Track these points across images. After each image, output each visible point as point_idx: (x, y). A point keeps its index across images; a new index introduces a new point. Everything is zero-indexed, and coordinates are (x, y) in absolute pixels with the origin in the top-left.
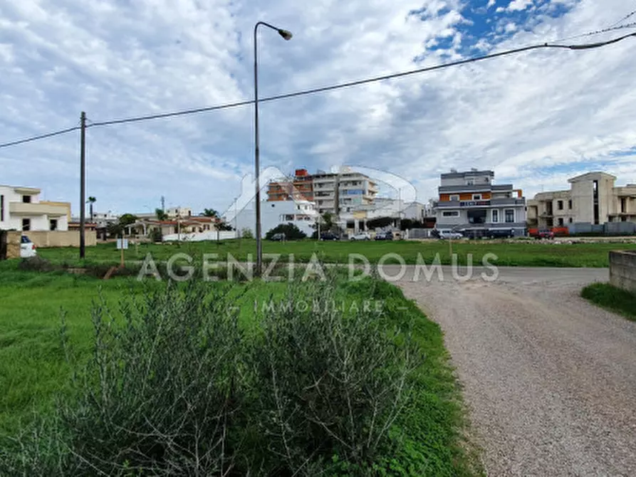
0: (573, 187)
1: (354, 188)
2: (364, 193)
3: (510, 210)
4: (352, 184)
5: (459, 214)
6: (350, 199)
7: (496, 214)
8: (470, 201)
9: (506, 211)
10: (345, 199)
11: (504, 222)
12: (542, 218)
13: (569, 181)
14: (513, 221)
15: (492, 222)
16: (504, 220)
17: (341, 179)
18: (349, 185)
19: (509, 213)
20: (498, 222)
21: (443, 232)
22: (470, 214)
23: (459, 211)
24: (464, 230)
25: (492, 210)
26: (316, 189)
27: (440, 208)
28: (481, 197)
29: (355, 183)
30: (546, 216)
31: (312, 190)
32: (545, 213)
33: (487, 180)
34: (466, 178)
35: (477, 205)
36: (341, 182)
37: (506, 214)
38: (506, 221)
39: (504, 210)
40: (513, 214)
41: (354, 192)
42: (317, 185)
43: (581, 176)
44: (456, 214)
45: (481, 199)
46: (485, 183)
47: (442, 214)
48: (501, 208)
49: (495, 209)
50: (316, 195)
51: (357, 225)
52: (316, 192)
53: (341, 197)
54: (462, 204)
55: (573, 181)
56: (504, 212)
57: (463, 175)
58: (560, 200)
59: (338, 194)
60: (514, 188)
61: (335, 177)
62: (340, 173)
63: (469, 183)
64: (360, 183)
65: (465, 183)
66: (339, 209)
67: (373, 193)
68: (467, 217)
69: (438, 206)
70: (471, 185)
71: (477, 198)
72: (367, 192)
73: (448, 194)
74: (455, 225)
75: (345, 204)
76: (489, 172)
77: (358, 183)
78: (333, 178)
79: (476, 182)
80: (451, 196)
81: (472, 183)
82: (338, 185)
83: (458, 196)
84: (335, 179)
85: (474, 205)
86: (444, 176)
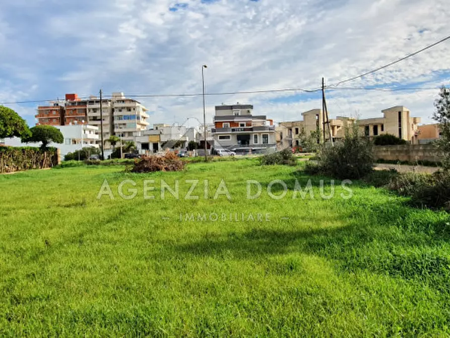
0: (304, 118)
1: (129, 113)
2: (138, 118)
3: (265, 135)
4: (126, 110)
5: (231, 137)
6: (124, 124)
7: (257, 138)
8: (238, 127)
9: (263, 135)
10: (120, 124)
11: (262, 143)
12: (286, 140)
13: (302, 114)
14: (267, 142)
15: (254, 144)
16: (262, 141)
17: (116, 105)
18: (123, 110)
19: (265, 137)
20: (258, 143)
21: (222, 151)
22: (239, 137)
23: (230, 135)
24: (235, 149)
25: (254, 134)
26: (91, 114)
27: (217, 133)
28: (245, 125)
29: (129, 109)
30: (287, 139)
31: (86, 114)
32: (287, 137)
33: (249, 111)
34: (234, 109)
35: (244, 131)
36: (116, 108)
37: (263, 137)
38: (263, 143)
39: (262, 134)
40: (267, 137)
41: (128, 118)
42: (91, 110)
43: (309, 111)
44: (228, 137)
45: (245, 127)
46: (246, 114)
47: (218, 138)
48: (260, 133)
49: (256, 134)
50: (90, 120)
51: (151, 147)
52: (89, 117)
53: (116, 122)
54: (233, 130)
55: (304, 114)
56: (262, 136)
57: (231, 107)
58: (296, 127)
59: (112, 119)
60: (267, 119)
61: (109, 103)
62: (114, 99)
63: (235, 114)
64: (134, 109)
65: (233, 113)
66: (114, 134)
67: (144, 118)
68: (236, 140)
69: (215, 132)
70: (237, 116)
71: (242, 125)
72: (141, 117)
73: (222, 122)
74: (229, 146)
75: (120, 128)
76: (250, 105)
77: (132, 109)
78: (107, 104)
79: (241, 113)
80: (223, 124)
81: (238, 114)
82: (113, 110)
83: (229, 124)
84: (109, 105)
85: (242, 131)
86: (217, 108)
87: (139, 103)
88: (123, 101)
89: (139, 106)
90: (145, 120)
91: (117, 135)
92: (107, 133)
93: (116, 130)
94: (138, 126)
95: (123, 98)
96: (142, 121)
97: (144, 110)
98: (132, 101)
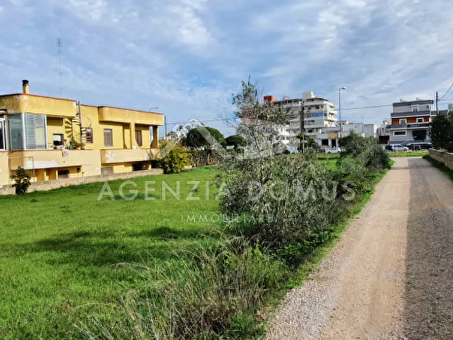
1: (317, 111)
2: (326, 115)
4: (315, 108)
5: (406, 133)
6: (313, 121)
8: (415, 123)
10: (309, 121)
17: (306, 104)
18: (312, 108)
21: (395, 146)
22: (415, 133)
23: (406, 131)
24: (409, 144)
27: (391, 129)
28: (423, 120)
29: (317, 107)
33: (428, 107)
34: (412, 106)
35: (421, 126)
36: (306, 106)
41: (317, 115)
44: (404, 133)
45: (423, 122)
46: (425, 109)
47: (394, 133)
51: (330, 143)
53: (305, 119)
54: (409, 126)
57: (409, 104)
59: (302, 116)
61: (300, 102)
62: (305, 99)
63: (414, 110)
64: (322, 107)
65: (411, 110)
66: (304, 130)
67: (332, 114)
68: (412, 135)
69: (390, 128)
70: (415, 112)
71: (420, 121)
72: (328, 114)
73: (398, 119)
74: (404, 141)
75: (310, 125)
76: (430, 100)
77: (320, 107)
78: (298, 103)
79: (420, 109)
80: (400, 120)
81: (417, 110)
82: (303, 109)
83: (406, 120)
84: (300, 104)
85: (418, 126)
86: (395, 105)
87: (326, 100)
88: (312, 100)
89: (326, 104)
90: (333, 116)
91: (307, 131)
92: (298, 129)
93: (305, 127)
94: (326, 123)
95: (313, 97)
96: (329, 118)
97: (331, 107)
98: (321, 99)
